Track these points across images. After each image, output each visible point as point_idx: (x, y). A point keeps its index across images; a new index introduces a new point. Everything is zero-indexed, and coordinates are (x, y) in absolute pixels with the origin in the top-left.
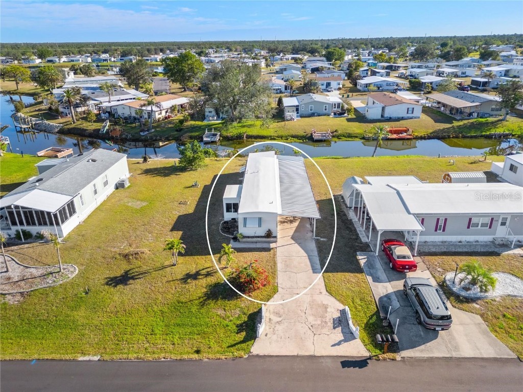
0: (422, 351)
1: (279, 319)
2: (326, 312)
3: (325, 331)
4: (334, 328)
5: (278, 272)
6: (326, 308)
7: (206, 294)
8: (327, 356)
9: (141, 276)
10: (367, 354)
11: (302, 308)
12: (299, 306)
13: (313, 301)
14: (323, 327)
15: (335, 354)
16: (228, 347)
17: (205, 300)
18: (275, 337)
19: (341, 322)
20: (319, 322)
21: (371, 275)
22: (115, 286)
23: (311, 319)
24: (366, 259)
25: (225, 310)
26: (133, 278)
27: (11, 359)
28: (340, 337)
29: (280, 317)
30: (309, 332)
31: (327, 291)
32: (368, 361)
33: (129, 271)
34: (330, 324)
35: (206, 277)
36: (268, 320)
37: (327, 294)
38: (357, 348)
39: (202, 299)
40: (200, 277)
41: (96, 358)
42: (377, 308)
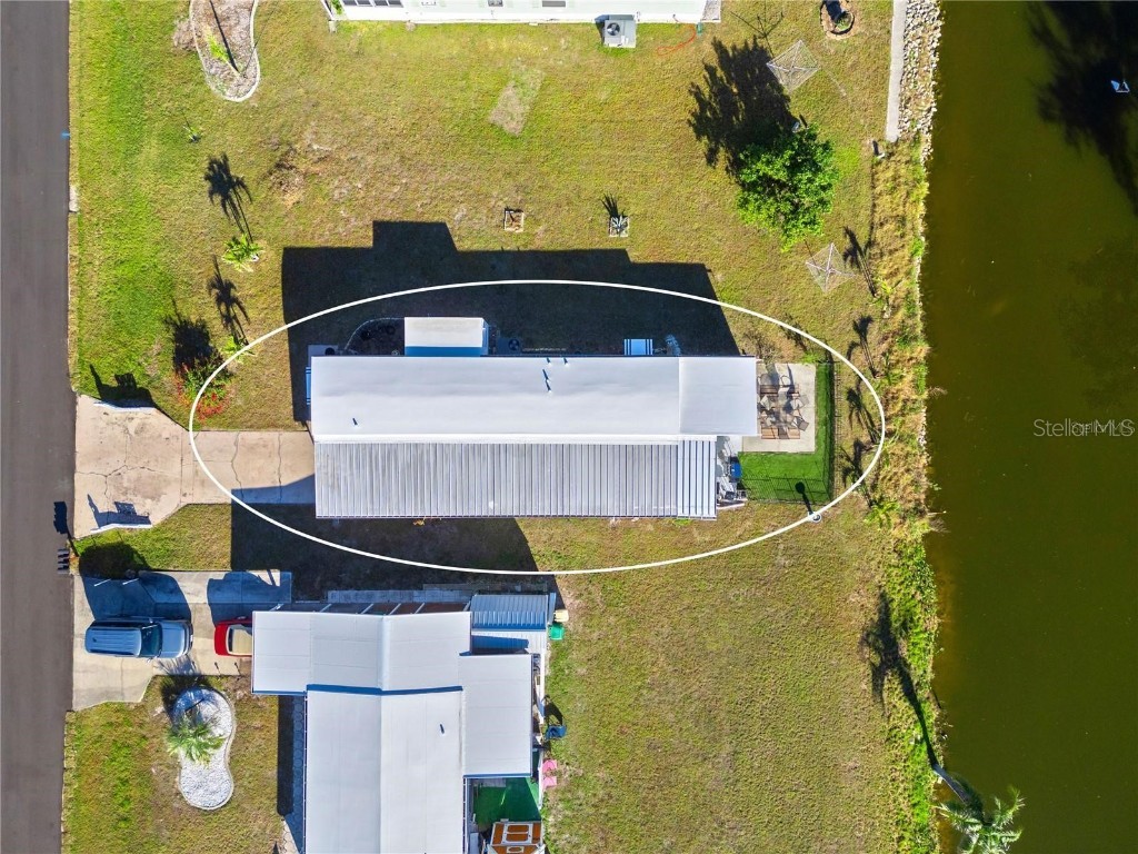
0: (82, 602)
1: (132, 431)
2: (146, 497)
3: (111, 491)
4: (116, 503)
5: (235, 433)
6: (153, 498)
7: (186, 323)
8: (73, 487)
9: (229, 211)
10: (78, 534)
11: (152, 463)
12: (157, 461)
13: (168, 482)
14: (118, 489)
15: (77, 497)
16: (91, 367)
17: (175, 324)
18: (103, 425)
19: (126, 514)
20: (125, 485)
21: (227, 579)
22: (208, 178)
23: (133, 474)
24: (270, 583)
25: (159, 354)
26: (226, 197)
27: (71, 91)
28: (102, 509)
29: (136, 433)
30: (109, 470)
31: (188, 505)
32: (66, 535)
33: (244, 187)
34: (122, 499)
35: (223, 316)
36: (131, 415)
37: (182, 505)
38: (84, 526)
39: (175, 318)
40: (223, 308)
41: (73, 207)
42: (155, 570)
